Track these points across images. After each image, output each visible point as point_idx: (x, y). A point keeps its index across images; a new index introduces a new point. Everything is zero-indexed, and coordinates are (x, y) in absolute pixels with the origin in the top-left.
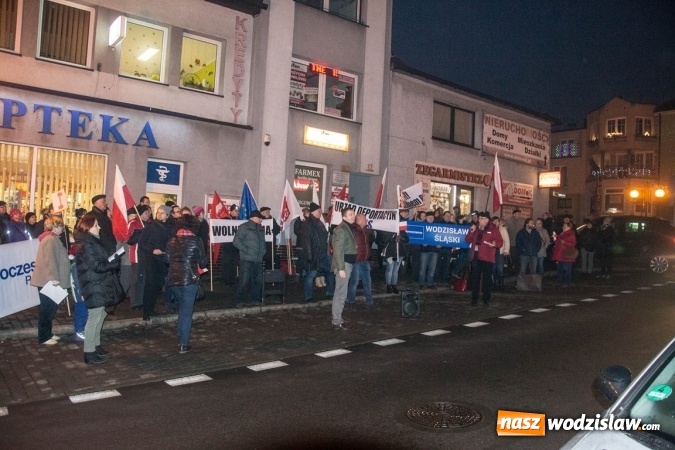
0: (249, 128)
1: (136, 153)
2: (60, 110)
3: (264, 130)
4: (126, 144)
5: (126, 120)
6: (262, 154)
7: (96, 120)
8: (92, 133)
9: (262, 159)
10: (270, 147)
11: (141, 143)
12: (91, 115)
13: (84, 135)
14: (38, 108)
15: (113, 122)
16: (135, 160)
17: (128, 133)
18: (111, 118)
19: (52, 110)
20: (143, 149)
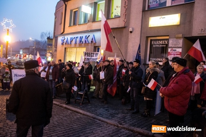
0: (125, 27)
1: (91, 46)
2: (78, 37)
3: (130, 26)
4: (89, 43)
5: (89, 36)
6: (129, 37)
7: (84, 37)
8: (82, 42)
9: (129, 39)
10: (132, 33)
11: (92, 42)
12: (83, 37)
13: (81, 43)
14: (74, 38)
15: (87, 37)
16: (91, 48)
17: (90, 39)
18: (86, 36)
19: (76, 37)
20: (93, 44)
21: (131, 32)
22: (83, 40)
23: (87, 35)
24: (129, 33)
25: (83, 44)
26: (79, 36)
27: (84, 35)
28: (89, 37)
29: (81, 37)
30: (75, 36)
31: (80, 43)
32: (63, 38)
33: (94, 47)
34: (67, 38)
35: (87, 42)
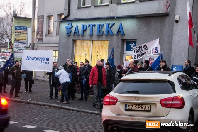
1: (117, 38)
2: (95, 25)
3: (176, 13)
4: (114, 35)
5: (114, 24)
6: (174, 28)
7: (105, 26)
8: (103, 32)
9: (174, 31)
10: (179, 23)
11: (119, 33)
12: (103, 25)
13: (101, 34)
14: (89, 26)
15: (110, 26)
16: (117, 41)
17: (115, 29)
18: (109, 24)
19: (93, 25)
20: (120, 36)
21: (177, 22)
22: (104, 29)
23: (111, 22)
24: (175, 22)
25: (104, 36)
26: (97, 23)
27: (105, 23)
28: (114, 27)
29: (100, 25)
30: (91, 23)
31: (99, 33)
32: (70, 25)
33: (122, 40)
34: (77, 25)
35: (110, 33)
